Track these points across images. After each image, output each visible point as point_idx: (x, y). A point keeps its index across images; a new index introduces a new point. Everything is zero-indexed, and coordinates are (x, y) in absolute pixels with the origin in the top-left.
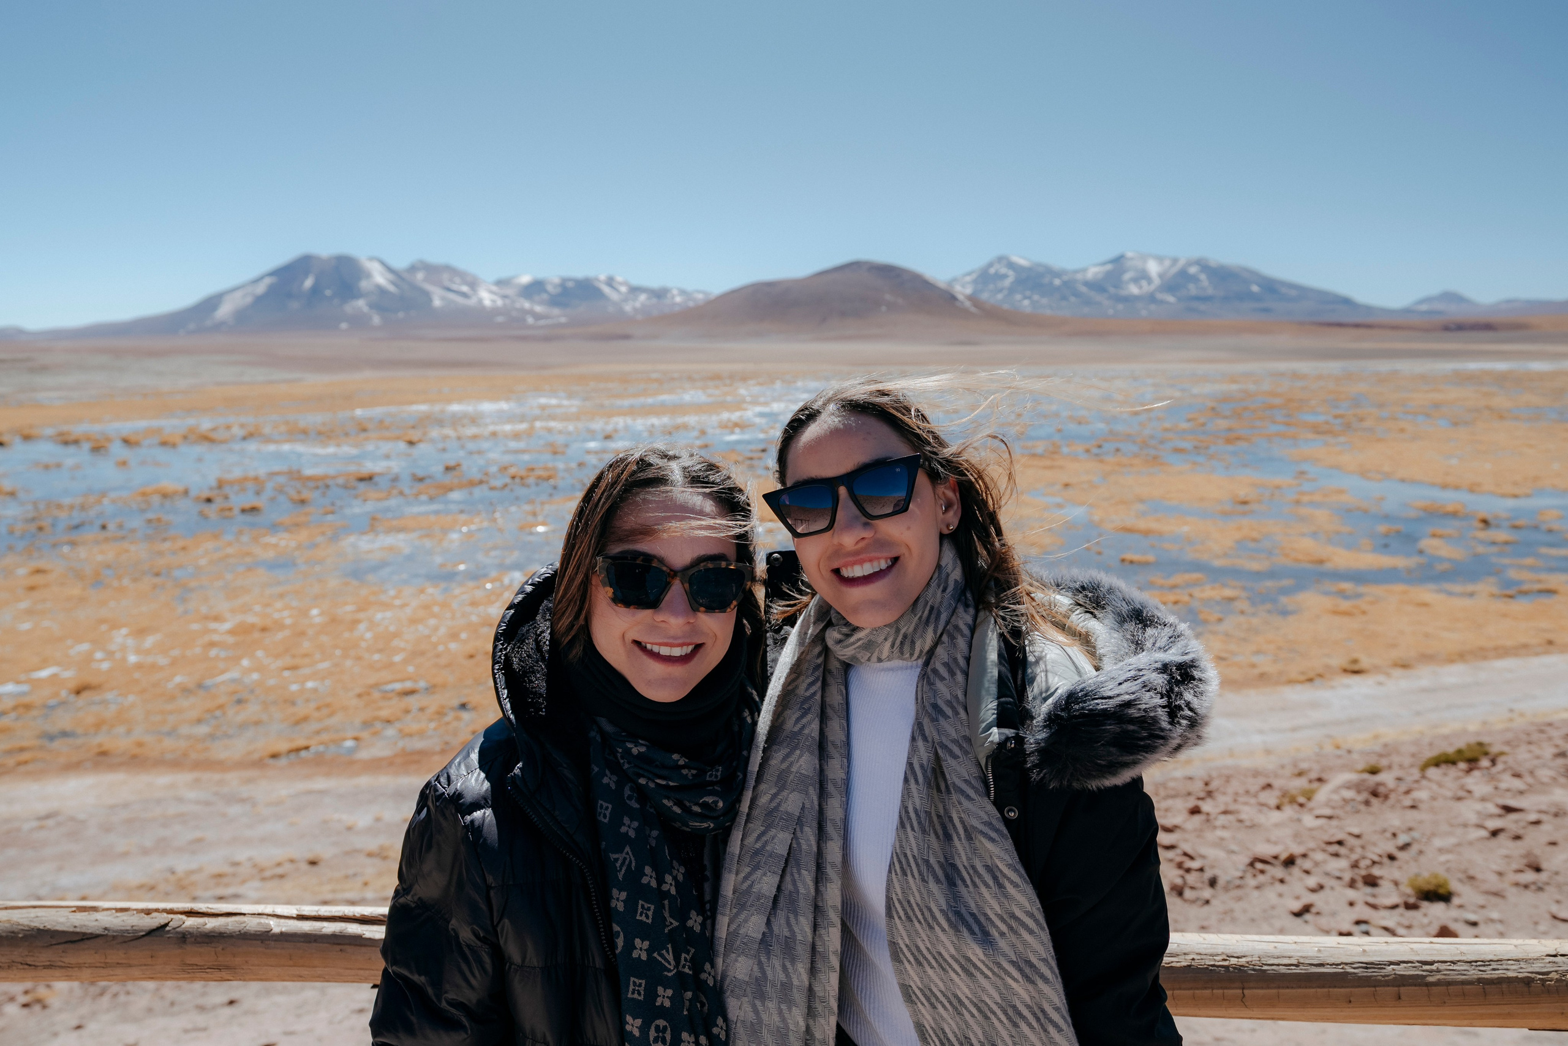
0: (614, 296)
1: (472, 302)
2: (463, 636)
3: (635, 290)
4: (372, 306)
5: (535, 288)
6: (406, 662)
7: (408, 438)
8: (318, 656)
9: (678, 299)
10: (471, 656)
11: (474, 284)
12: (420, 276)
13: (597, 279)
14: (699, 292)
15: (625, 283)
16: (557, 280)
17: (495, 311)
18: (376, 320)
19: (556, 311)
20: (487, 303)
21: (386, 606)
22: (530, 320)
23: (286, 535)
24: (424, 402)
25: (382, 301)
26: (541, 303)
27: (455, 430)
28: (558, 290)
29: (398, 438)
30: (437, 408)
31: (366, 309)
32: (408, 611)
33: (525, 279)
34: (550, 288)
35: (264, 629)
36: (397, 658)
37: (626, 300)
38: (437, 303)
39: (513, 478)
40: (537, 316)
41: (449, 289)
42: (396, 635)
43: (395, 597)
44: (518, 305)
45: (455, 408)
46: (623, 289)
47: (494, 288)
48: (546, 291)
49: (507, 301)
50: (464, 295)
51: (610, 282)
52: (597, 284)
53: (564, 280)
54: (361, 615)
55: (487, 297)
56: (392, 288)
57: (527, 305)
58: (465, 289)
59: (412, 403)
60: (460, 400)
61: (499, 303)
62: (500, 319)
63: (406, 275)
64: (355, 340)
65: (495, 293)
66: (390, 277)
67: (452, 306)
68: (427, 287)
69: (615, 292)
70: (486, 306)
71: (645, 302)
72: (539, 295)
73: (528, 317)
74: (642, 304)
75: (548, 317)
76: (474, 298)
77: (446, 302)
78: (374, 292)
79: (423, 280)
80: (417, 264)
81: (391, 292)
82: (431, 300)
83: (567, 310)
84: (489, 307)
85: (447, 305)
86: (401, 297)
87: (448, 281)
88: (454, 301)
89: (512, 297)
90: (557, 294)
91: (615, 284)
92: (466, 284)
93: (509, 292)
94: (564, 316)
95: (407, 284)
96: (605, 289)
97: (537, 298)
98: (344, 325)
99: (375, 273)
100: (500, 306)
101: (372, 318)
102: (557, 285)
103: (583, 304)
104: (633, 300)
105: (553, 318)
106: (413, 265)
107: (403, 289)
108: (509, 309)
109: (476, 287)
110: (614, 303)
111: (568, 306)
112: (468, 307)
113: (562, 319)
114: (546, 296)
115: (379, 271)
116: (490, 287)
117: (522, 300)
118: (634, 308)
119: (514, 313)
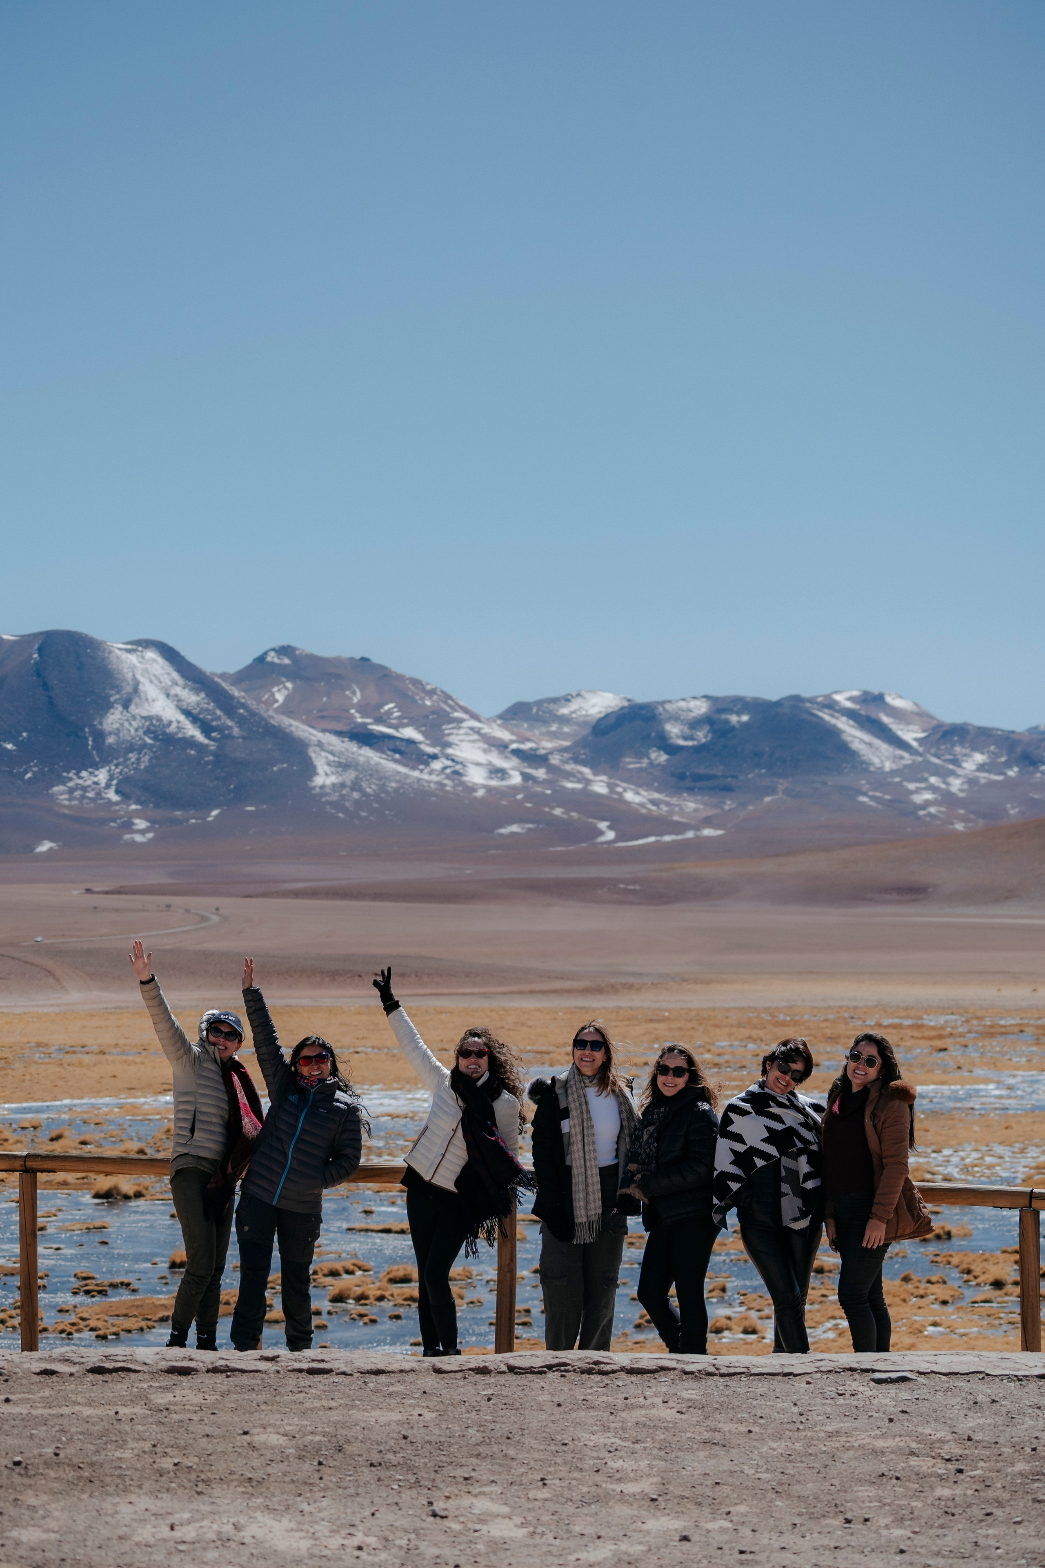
0: (880, 756)
1: (431, 775)
3: (948, 737)
5: (626, 730)
11: (436, 724)
12: (280, 693)
13: (830, 705)
15: (921, 715)
16: (701, 708)
18: (140, 829)
19: (689, 804)
20: (476, 776)
22: (608, 834)
25: (165, 773)
26: (639, 780)
28: (702, 736)
31: (112, 796)
33: (599, 703)
34: (673, 730)
37: (915, 772)
38: (325, 777)
40: (631, 822)
41: (364, 738)
44: (571, 786)
49: (540, 773)
50: (411, 754)
51: (869, 708)
52: (826, 716)
55: (475, 759)
56: (193, 731)
57: (600, 787)
58: (409, 732)
61: (516, 779)
62: (515, 828)
63: (236, 693)
64: (76, 892)
65: (502, 747)
66: (191, 698)
67: (370, 789)
68: (300, 729)
69: (885, 748)
70: (473, 789)
71: (984, 777)
72: (641, 754)
73: (603, 825)
74: (972, 782)
75: (664, 825)
76: (437, 765)
77: (351, 775)
78: (141, 748)
79: (287, 709)
80: (272, 657)
81: (190, 742)
82: (310, 770)
83: (728, 805)
84: (480, 793)
85: (356, 786)
86: (220, 757)
87: (363, 710)
88: (374, 772)
89: (555, 760)
90: (699, 749)
91: (885, 719)
92: (414, 722)
93: (548, 745)
94: (708, 822)
95: (241, 722)
96: (855, 736)
97: (631, 764)
98: (45, 846)
99: (149, 689)
100: (515, 789)
101: (128, 826)
102: (695, 724)
103: (783, 784)
104: (944, 774)
105: (680, 828)
106: (261, 659)
107: (225, 737)
108: (540, 800)
109: (447, 728)
110: (880, 780)
111: (728, 789)
112: (421, 792)
113: (707, 832)
114: (663, 758)
115: (155, 679)
116: (486, 730)
117: (586, 771)
118: (947, 798)
119: (558, 812)
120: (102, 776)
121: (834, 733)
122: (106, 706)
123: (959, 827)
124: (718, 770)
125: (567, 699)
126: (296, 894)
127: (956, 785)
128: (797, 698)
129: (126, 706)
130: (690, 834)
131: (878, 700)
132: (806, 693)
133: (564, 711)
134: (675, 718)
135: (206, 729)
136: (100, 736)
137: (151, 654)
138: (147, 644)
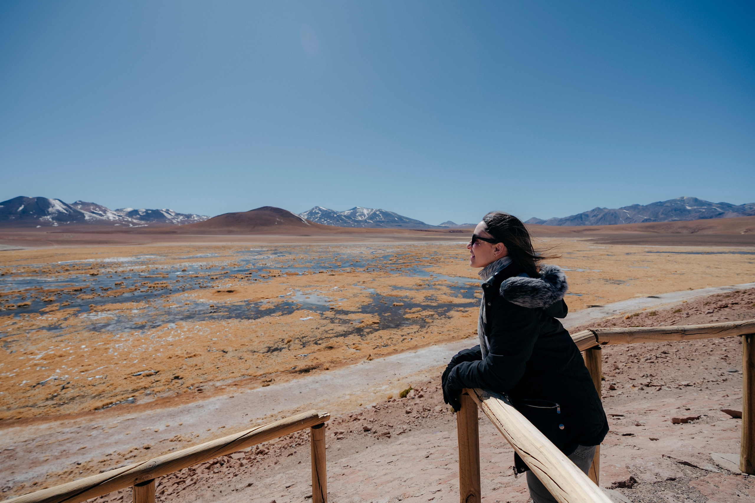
0: (169, 217)
1: (104, 218)
2: (161, 350)
3: (178, 215)
4: (53, 219)
5: (133, 213)
6: (139, 363)
7: (92, 273)
8: (95, 365)
9: (196, 218)
10: (170, 358)
11: (105, 211)
12: (79, 207)
13: (162, 210)
14: (205, 216)
15: (174, 212)
16: (144, 210)
17: (115, 222)
18: (56, 224)
19: (143, 222)
20: (111, 218)
21: (119, 341)
22: (131, 225)
23: (49, 315)
24: (92, 258)
25: (60, 217)
26: (136, 219)
27: (113, 269)
28: (144, 214)
29: (86, 273)
30: (99, 260)
31: (51, 220)
32: (130, 343)
33: (129, 209)
34: (140, 213)
35: (61, 356)
36: (135, 362)
37: (174, 219)
38: (87, 218)
39: (150, 287)
40: (134, 224)
41: (93, 213)
42: (130, 353)
43: (120, 337)
44: (125, 219)
45: (107, 260)
46: (173, 214)
47: (115, 213)
48: (139, 214)
49: (121, 218)
50: (101, 215)
51: (167, 211)
52: (162, 212)
53: (147, 210)
54: (108, 346)
55: (111, 216)
56: (65, 211)
57: (130, 219)
58: (101, 212)
59: (86, 259)
60: (109, 257)
61: (117, 218)
62: (117, 225)
63: (72, 206)
64: (45, 233)
65: (115, 214)
66: (64, 207)
67: (94, 219)
68: (83, 211)
69: (169, 215)
70: (110, 220)
71: (182, 219)
72: (136, 216)
73: (130, 224)
74: (181, 220)
75: (139, 224)
76: (105, 217)
77: (91, 218)
78: (55, 213)
79: (80, 209)
80: (78, 202)
81: (64, 213)
82: (85, 217)
83: (148, 222)
84: (112, 220)
85: (92, 219)
86: (69, 215)
87: (93, 209)
88: (95, 217)
89: (123, 216)
90: (144, 216)
91: (169, 212)
92: (102, 211)
93: (122, 214)
94: (146, 224)
95: (73, 210)
96: (166, 214)
97: (134, 217)
98: (38, 227)
99: (56, 205)
100: (117, 220)
101: (53, 224)
102: (143, 212)
103: (156, 220)
104: (177, 219)
105: (142, 225)
106: (76, 202)
107: (70, 212)
108: (121, 221)
109: (106, 212)
110: (169, 219)
111: (148, 220)
112: (102, 220)
113: (146, 225)
114: (138, 216)
115: (58, 204)
116: (113, 212)
117: (128, 218)
118: (178, 222)
119: (124, 223)
120: (48, 217)
121: (163, 214)
122: (49, 207)
123: (179, 225)
124: (147, 218)
125: (125, 209)
126: (84, 233)
127: (179, 220)
128: (157, 210)
129: (53, 207)
130: (143, 226)
131: (169, 210)
132: (159, 209)
133: (124, 210)
134: (141, 211)
135: (67, 211)
136: (48, 212)
137: (57, 201)
138: (56, 199)
